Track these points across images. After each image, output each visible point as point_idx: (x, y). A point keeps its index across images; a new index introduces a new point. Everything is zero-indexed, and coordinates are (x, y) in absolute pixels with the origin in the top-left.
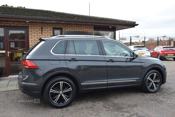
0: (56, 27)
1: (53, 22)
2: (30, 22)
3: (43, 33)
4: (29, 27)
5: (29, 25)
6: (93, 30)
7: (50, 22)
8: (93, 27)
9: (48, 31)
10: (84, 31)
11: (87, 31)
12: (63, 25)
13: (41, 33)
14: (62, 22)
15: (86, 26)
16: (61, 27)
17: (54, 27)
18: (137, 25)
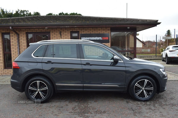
0: (73, 31)
1: (67, 27)
2: (48, 28)
3: (62, 37)
4: (51, 32)
5: (51, 31)
6: (110, 31)
7: (65, 27)
8: (110, 28)
9: (67, 35)
10: (100, 33)
11: (103, 33)
12: (80, 29)
13: (60, 37)
14: (75, 27)
15: (102, 28)
16: (78, 30)
17: (72, 31)
18: (159, 23)
